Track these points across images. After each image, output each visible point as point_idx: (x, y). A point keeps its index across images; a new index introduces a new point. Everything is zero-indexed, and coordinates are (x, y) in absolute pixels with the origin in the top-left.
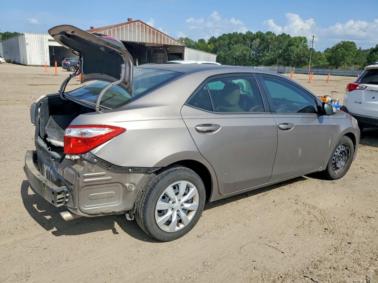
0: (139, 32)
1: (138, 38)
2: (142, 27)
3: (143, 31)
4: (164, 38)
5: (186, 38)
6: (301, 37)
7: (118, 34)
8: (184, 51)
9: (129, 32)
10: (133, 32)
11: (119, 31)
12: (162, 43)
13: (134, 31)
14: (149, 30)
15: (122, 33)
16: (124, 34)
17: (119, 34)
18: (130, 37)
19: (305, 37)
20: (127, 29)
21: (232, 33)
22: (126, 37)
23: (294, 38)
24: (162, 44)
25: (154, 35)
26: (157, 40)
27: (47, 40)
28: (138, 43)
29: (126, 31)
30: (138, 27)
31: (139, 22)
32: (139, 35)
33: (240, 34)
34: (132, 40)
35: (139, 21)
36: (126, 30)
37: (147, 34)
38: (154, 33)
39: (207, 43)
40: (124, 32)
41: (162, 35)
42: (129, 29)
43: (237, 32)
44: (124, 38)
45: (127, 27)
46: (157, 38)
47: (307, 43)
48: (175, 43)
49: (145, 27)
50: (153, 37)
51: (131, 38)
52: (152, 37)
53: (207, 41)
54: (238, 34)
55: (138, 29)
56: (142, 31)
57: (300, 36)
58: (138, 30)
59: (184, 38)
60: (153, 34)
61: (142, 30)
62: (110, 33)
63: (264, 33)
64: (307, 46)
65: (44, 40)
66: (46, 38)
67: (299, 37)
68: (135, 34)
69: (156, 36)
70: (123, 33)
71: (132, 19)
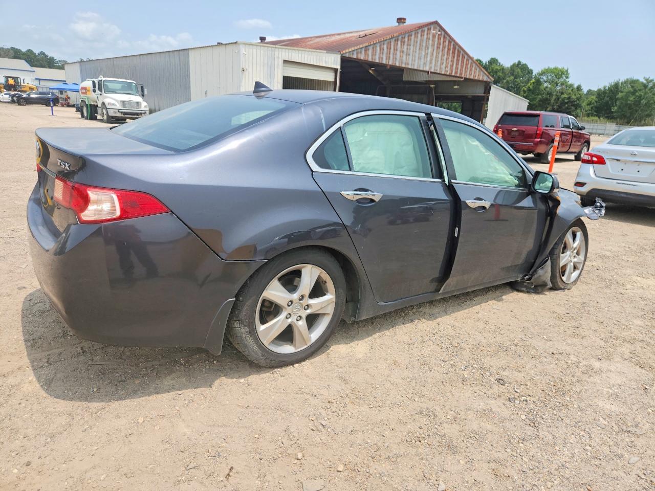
0: (434, 50)
1: (431, 63)
2: (438, 38)
3: (439, 48)
4: (466, 65)
7: (402, 51)
8: (489, 93)
9: (418, 47)
11: (404, 45)
12: (463, 76)
13: (427, 48)
14: (449, 45)
15: (407, 49)
16: (411, 53)
18: (418, 58)
20: (417, 42)
22: (412, 60)
24: (462, 78)
25: (454, 57)
26: (456, 68)
27: (281, 62)
28: (429, 74)
29: (414, 45)
30: (434, 36)
31: (436, 25)
32: (433, 55)
34: (422, 67)
35: (436, 23)
36: (415, 43)
37: (444, 55)
38: (455, 53)
40: (412, 47)
41: (464, 57)
44: (410, 63)
45: (417, 37)
46: (456, 64)
49: (444, 38)
52: (450, 59)
55: (433, 41)
56: (438, 48)
58: (433, 45)
60: (453, 54)
61: (438, 44)
62: (390, 49)
65: (276, 59)
66: (280, 56)
68: (428, 52)
69: (457, 60)
70: (410, 49)
71: (405, 19)
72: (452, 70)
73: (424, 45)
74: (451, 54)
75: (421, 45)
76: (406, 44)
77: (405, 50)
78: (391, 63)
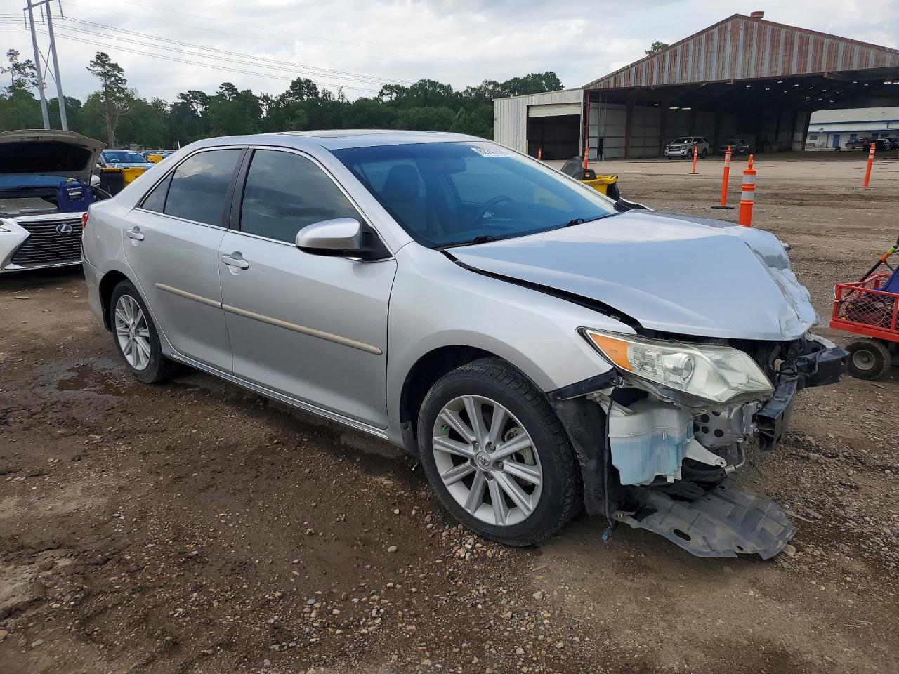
0: (737, 51)
1: (733, 68)
2: (746, 35)
3: (751, 46)
4: (830, 52)
7: (673, 66)
9: (703, 57)
10: (715, 54)
13: (721, 50)
14: (773, 36)
15: (682, 62)
16: (690, 65)
17: (675, 66)
18: (706, 69)
20: (700, 50)
22: (693, 73)
24: (823, 74)
25: (791, 49)
26: (799, 64)
27: (525, 109)
28: (732, 82)
29: (694, 55)
30: (735, 34)
32: (736, 58)
34: (713, 78)
35: (736, 16)
36: (697, 52)
37: (764, 51)
38: (792, 43)
40: (690, 59)
41: (822, 44)
42: (703, 48)
44: (689, 76)
45: (700, 44)
46: (800, 58)
48: (884, 60)
49: (760, 30)
50: (785, 56)
51: (708, 73)
52: (781, 53)
55: (735, 40)
56: (748, 45)
58: (735, 45)
60: (788, 46)
61: (745, 42)
62: (652, 68)
66: (523, 105)
68: (724, 58)
69: (800, 51)
72: (790, 67)
73: (715, 48)
74: (782, 47)
75: (708, 52)
76: (678, 59)
77: (678, 64)
78: (654, 83)
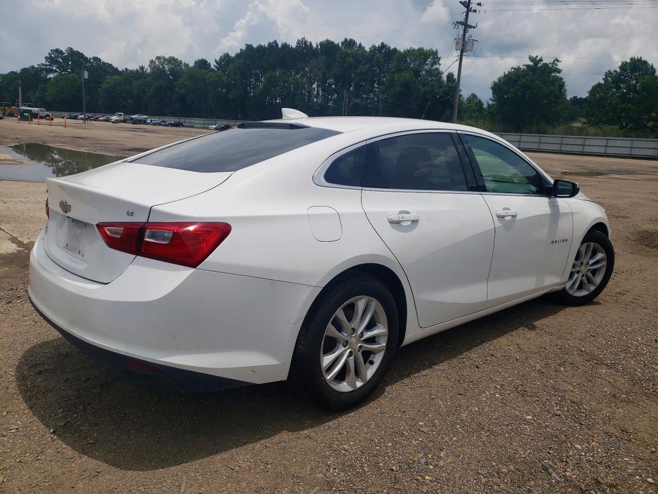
5: (170, 57)
6: (425, 49)
19: (434, 50)
21: (266, 45)
23: (409, 51)
33: (285, 46)
39: (214, 68)
43: (275, 41)
47: (440, 65)
53: (213, 65)
54: (280, 46)
57: (422, 49)
59: (167, 57)
63: (336, 42)
64: (438, 74)
67: (419, 49)
